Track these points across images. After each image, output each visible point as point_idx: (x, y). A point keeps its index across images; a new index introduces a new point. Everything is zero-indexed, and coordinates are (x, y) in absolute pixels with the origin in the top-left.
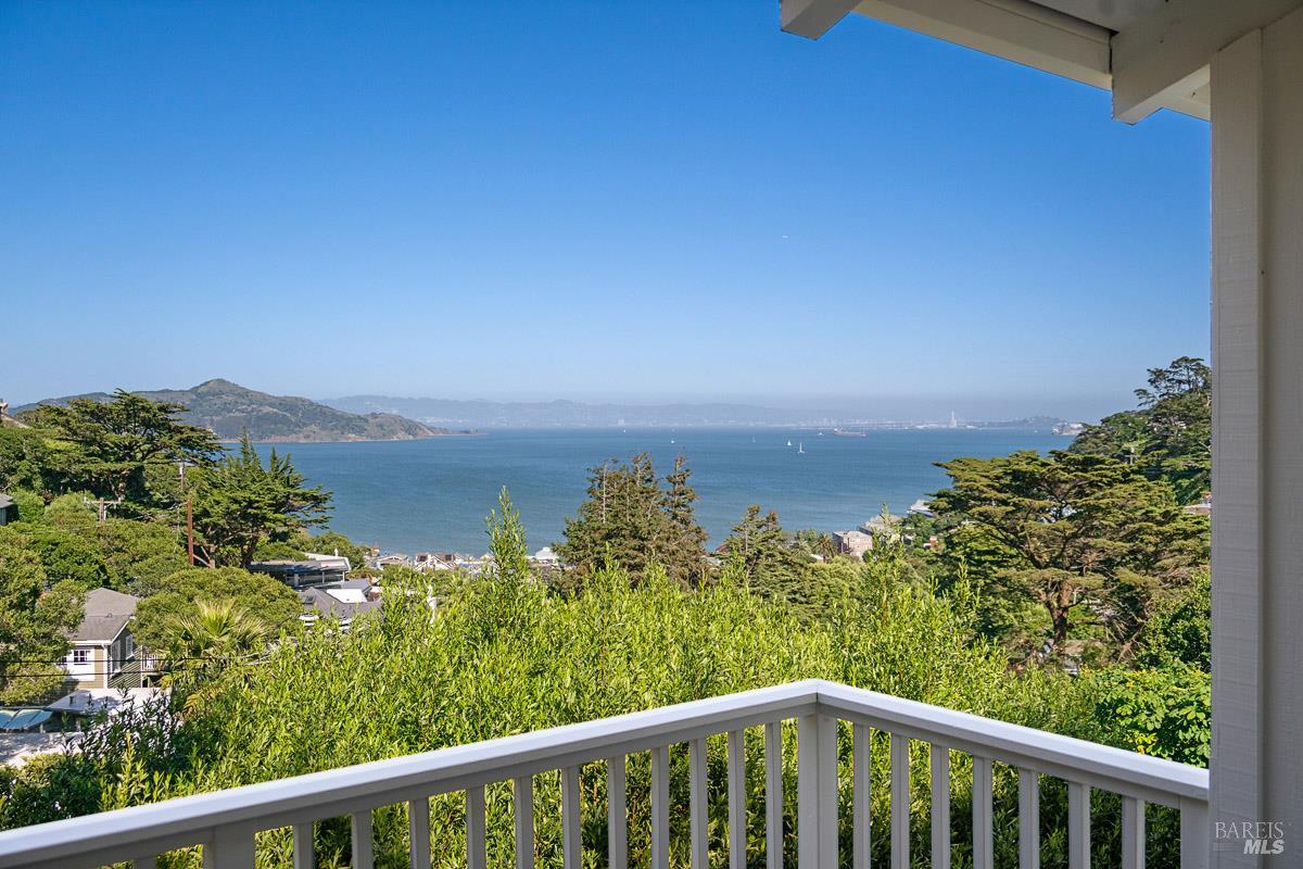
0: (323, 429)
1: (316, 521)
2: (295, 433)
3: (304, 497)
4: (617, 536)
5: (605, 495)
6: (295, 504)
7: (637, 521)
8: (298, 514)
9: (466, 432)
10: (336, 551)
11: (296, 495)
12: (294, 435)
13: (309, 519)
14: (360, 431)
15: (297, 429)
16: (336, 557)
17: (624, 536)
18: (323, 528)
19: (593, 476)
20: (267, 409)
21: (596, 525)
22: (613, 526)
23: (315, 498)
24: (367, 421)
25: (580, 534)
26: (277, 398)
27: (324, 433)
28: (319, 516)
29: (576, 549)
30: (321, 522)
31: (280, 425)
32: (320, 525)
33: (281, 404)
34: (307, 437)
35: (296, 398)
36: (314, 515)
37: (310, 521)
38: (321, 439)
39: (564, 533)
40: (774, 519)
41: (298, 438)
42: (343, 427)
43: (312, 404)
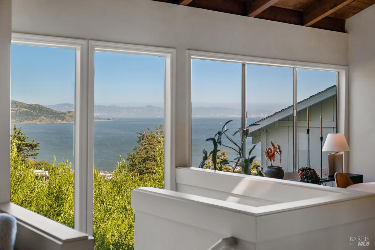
0: (47, 118)
1: (32, 155)
2: (35, 119)
3: (27, 145)
4: (147, 160)
5: (144, 144)
6: (23, 148)
7: (155, 154)
8: (24, 152)
9: (108, 119)
10: (43, 168)
11: (23, 144)
12: (35, 120)
13: (29, 154)
14: (63, 119)
15: (36, 118)
16: (43, 171)
17: (150, 160)
18: (35, 158)
19: (140, 135)
20: (24, 109)
21: (140, 156)
22: (146, 156)
23: (31, 146)
24: (66, 114)
25: (134, 160)
26: (28, 104)
27: (47, 119)
28: (33, 153)
29: (132, 166)
30: (34, 155)
31: (29, 116)
32: (34, 157)
33: (29, 107)
34: (40, 121)
35: (36, 105)
36: (31, 153)
37: (29, 155)
38: (46, 122)
39: (128, 159)
40: (224, 154)
41: (37, 122)
42: (56, 117)
43: (43, 107)
